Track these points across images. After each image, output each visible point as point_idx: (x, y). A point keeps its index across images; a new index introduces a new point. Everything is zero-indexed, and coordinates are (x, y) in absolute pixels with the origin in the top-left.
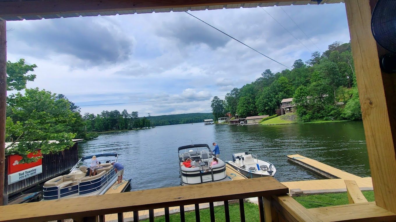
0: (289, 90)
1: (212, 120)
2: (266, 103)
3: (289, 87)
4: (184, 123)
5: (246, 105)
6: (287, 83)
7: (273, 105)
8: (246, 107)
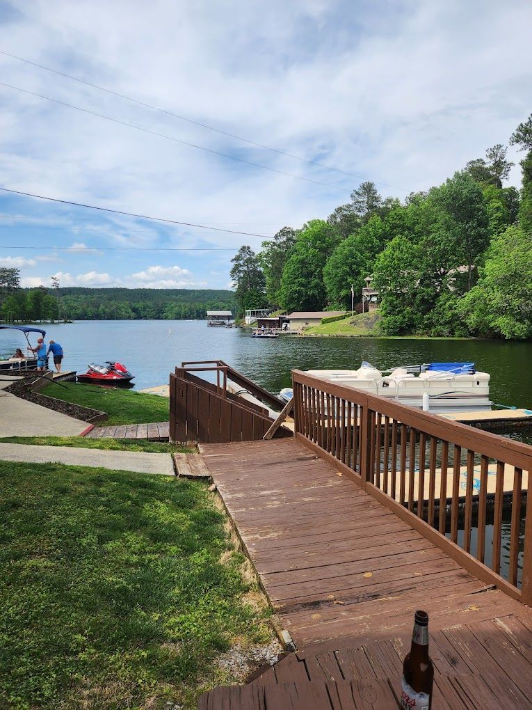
1: (229, 313)
4: (179, 317)
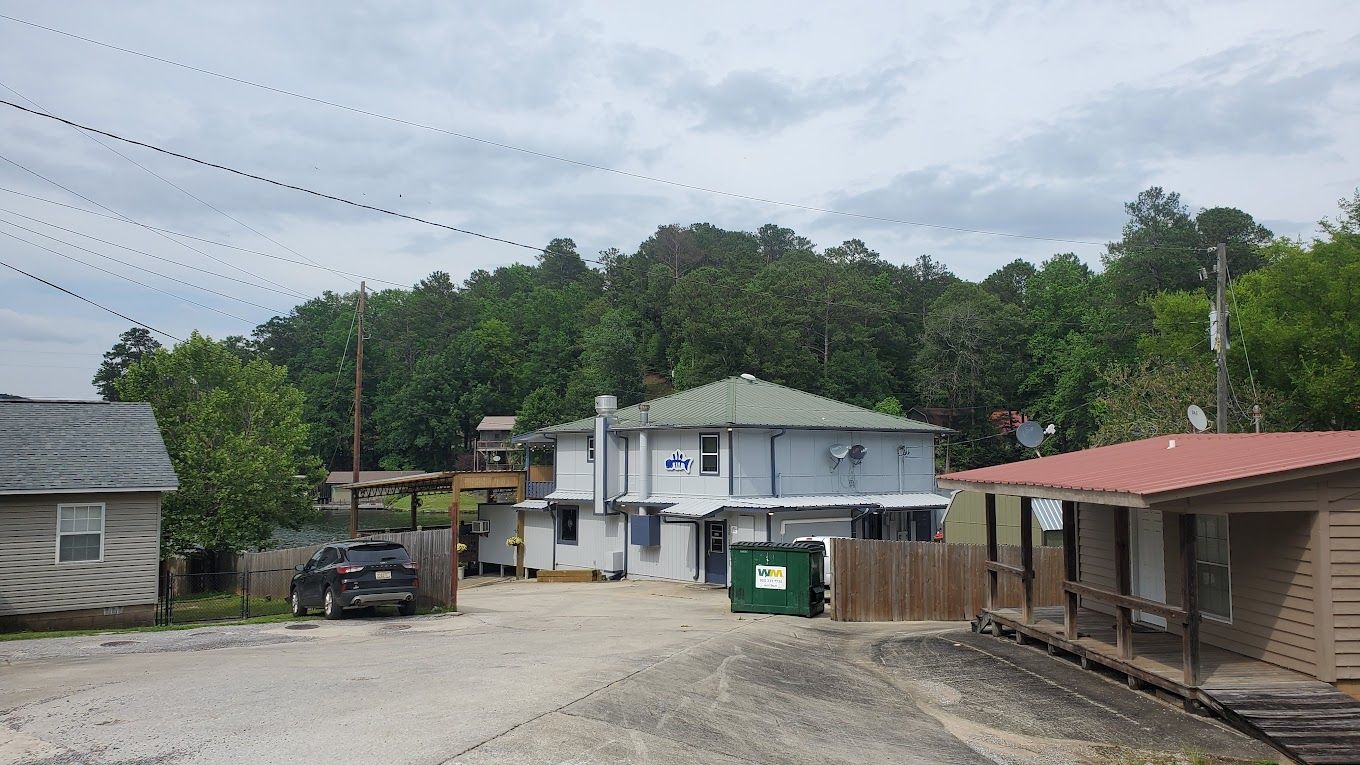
0: (509, 377)
2: (422, 420)
3: (512, 365)
5: (334, 415)
6: (507, 348)
7: (447, 431)
8: (332, 423)
